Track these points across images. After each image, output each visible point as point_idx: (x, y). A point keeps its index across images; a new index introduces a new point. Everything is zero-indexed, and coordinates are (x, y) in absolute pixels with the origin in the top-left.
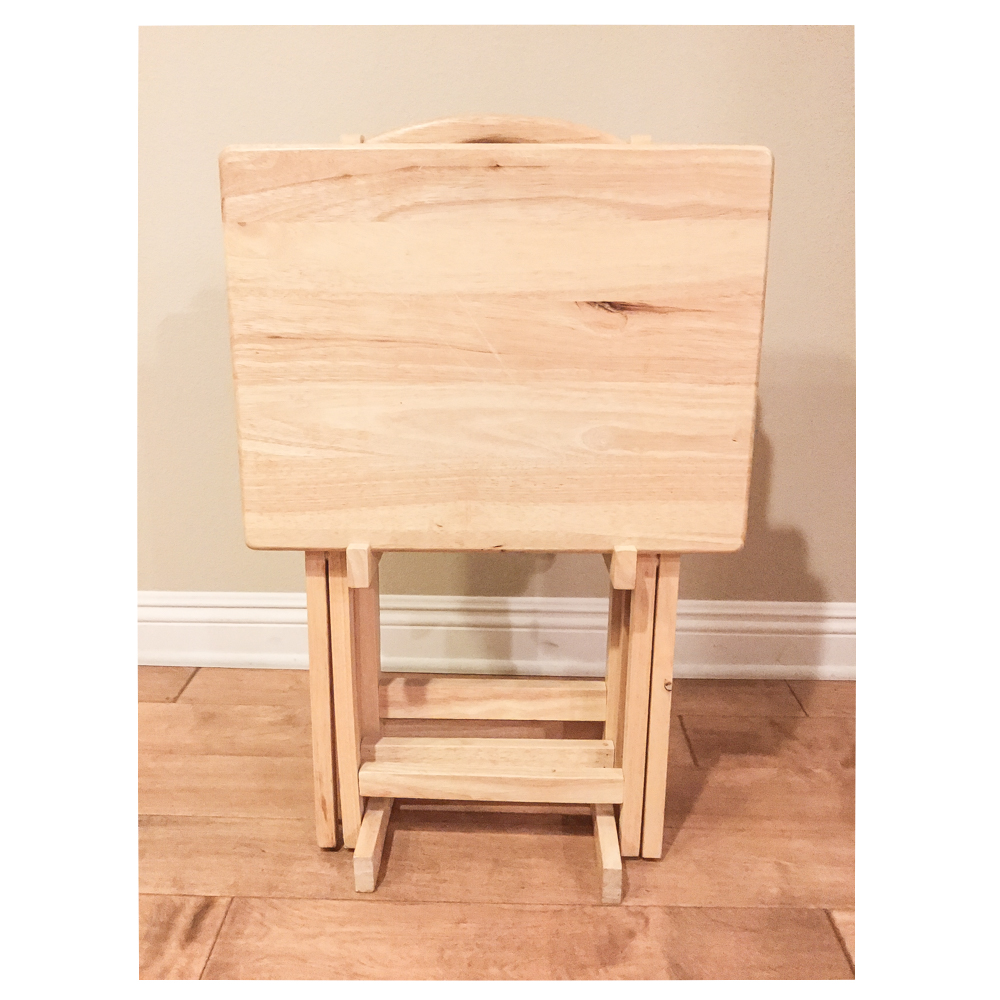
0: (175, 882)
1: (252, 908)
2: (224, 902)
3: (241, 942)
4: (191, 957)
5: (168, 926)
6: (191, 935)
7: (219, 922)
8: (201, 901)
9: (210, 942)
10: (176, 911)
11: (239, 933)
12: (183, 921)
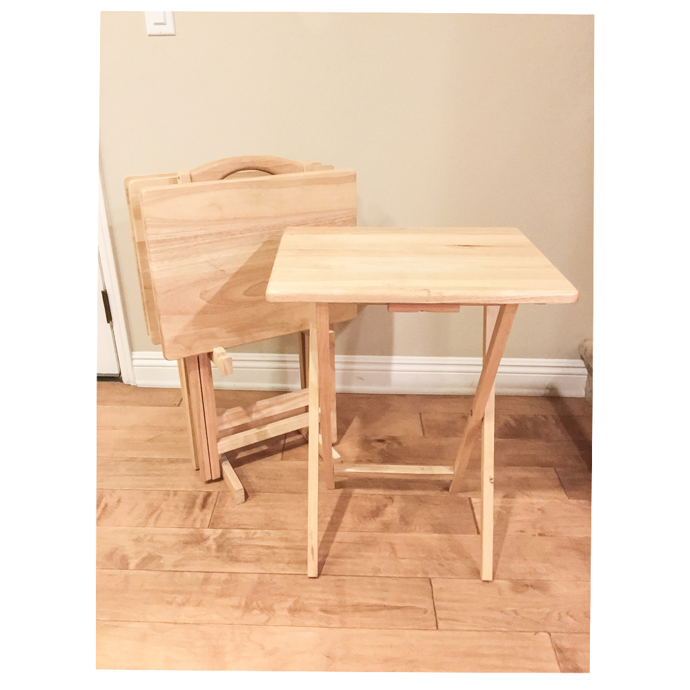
0: (193, 486)
1: (228, 496)
2: (216, 493)
3: (225, 509)
4: (206, 515)
5: (194, 503)
6: (204, 506)
7: (215, 501)
8: (205, 494)
9: (212, 509)
10: (196, 497)
11: (224, 506)
12: (199, 501)
